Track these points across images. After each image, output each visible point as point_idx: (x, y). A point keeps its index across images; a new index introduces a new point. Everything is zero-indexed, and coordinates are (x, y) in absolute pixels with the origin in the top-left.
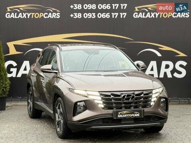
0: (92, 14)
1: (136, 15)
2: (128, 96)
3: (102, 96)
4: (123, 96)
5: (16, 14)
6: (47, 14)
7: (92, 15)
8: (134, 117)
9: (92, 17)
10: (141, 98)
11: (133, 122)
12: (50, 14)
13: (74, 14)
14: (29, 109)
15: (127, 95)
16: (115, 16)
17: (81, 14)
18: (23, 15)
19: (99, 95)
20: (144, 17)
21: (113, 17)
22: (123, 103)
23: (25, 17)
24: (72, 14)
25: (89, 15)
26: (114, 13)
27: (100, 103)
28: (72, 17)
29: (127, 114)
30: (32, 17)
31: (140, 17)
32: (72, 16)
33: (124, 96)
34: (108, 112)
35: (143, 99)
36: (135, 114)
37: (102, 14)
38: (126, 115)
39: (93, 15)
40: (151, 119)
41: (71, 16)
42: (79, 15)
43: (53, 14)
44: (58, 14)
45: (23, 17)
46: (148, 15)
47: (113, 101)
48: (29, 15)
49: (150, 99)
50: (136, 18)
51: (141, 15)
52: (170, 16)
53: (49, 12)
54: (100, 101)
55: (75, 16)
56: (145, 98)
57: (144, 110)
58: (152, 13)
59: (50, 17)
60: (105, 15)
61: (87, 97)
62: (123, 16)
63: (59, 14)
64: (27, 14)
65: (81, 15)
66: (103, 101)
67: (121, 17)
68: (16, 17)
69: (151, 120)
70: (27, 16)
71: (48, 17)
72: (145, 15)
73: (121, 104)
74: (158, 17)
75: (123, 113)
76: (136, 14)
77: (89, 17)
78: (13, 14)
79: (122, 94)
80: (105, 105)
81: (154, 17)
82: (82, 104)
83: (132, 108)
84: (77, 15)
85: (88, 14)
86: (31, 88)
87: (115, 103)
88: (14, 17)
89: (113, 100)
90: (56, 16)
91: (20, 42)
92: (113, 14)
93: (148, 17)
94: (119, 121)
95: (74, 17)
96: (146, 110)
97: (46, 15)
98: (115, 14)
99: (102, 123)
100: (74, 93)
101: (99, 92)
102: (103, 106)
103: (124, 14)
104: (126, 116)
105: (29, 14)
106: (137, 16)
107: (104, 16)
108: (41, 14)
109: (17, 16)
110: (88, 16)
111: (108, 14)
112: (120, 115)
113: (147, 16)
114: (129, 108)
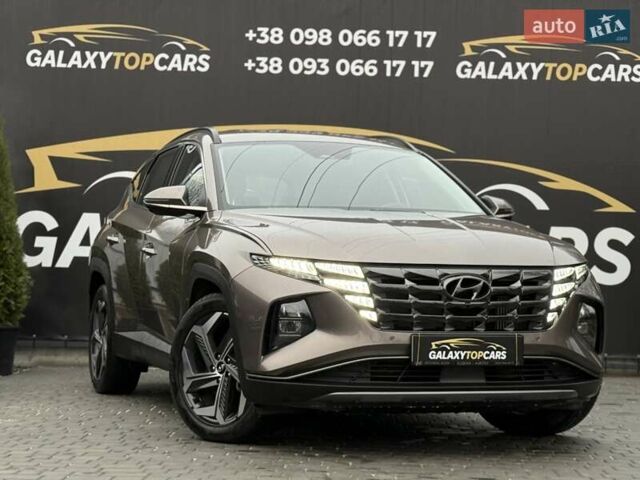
0: (319, 60)
1: (466, 70)
2: (467, 282)
3: (371, 281)
4: (446, 282)
5: (61, 53)
6: (166, 57)
7: (319, 65)
8: (487, 364)
9: (319, 72)
10: (513, 296)
11: (483, 381)
12: (177, 57)
13: (258, 59)
14: (94, 362)
15: (464, 280)
16: (394, 70)
17: (280, 61)
18: (84, 59)
19: (363, 276)
20: (491, 76)
21: (388, 74)
22: (448, 310)
23: (93, 66)
24: (250, 61)
25: (309, 66)
26: (392, 59)
27: (365, 305)
28: (250, 69)
29: (463, 348)
30: (117, 66)
31: (479, 77)
32: (250, 65)
33: (452, 285)
34: (392, 338)
35: (518, 298)
36: (492, 349)
37: (350, 64)
38: (457, 354)
39: (322, 66)
40: (547, 374)
41: (246, 65)
42: (276, 62)
43: (188, 56)
44: (204, 60)
45: (85, 66)
46: (507, 71)
47: (412, 299)
48: (104, 60)
49: (545, 299)
50: (466, 79)
51: (481, 70)
52: (579, 77)
53: (172, 51)
54: (364, 299)
55: (262, 68)
56: (525, 296)
57: (521, 339)
58: (519, 64)
59: (175, 69)
60: (363, 65)
61: (317, 282)
62: (422, 70)
63: (208, 57)
64: (98, 56)
65: (282, 65)
66: (376, 297)
67: (416, 74)
68: (60, 65)
69: (545, 380)
70: (98, 60)
71: (170, 69)
72: (497, 71)
73: (442, 312)
74: (539, 77)
75: (448, 344)
76: (465, 67)
77: (306, 72)
78: (51, 53)
79: (446, 274)
80: (381, 312)
81: (525, 77)
82: (298, 309)
83: (480, 330)
84: (268, 63)
85: (303, 61)
86: (105, 288)
87: (420, 308)
88: (53, 65)
89: (410, 296)
90: (197, 64)
91: (70, 150)
92: (387, 63)
93: (506, 77)
94: (434, 373)
95: (258, 71)
96: (529, 338)
97: (163, 62)
98: (395, 63)
99: (370, 382)
100: (271, 271)
101: (362, 264)
102: (374, 317)
103: (426, 66)
104: (460, 355)
105: (106, 55)
106: (468, 71)
107: (357, 70)
108: (145, 55)
109: (66, 60)
110: (304, 69)
111: (371, 65)
112: (437, 351)
113: (502, 74)
114: (470, 327)
